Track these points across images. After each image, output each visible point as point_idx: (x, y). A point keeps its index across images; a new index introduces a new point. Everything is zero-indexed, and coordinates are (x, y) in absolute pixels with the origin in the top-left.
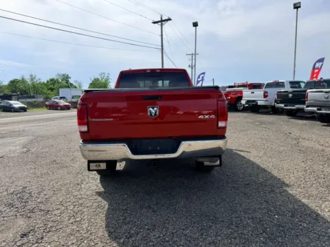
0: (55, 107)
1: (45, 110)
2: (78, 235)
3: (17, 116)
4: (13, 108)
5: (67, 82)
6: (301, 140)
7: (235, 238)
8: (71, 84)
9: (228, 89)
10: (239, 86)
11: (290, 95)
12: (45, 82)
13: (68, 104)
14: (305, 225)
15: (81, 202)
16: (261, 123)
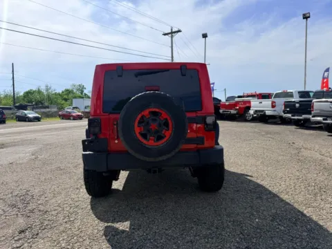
0: (67, 117)
1: (58, 120)
2: (69, 232)
3: (31, 126)
4: (28, 118)
5: (82, 92)
6: (303, 150)
7: (212, 238)
8: (85, 94)
9: (237, 99)
10: (248, 96)
11: (297, 105)
12: (61, 92)
13: (80, 114)
14: (283, 228)
15: (77, 204)
16: (267, 133)
